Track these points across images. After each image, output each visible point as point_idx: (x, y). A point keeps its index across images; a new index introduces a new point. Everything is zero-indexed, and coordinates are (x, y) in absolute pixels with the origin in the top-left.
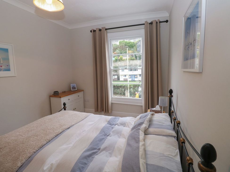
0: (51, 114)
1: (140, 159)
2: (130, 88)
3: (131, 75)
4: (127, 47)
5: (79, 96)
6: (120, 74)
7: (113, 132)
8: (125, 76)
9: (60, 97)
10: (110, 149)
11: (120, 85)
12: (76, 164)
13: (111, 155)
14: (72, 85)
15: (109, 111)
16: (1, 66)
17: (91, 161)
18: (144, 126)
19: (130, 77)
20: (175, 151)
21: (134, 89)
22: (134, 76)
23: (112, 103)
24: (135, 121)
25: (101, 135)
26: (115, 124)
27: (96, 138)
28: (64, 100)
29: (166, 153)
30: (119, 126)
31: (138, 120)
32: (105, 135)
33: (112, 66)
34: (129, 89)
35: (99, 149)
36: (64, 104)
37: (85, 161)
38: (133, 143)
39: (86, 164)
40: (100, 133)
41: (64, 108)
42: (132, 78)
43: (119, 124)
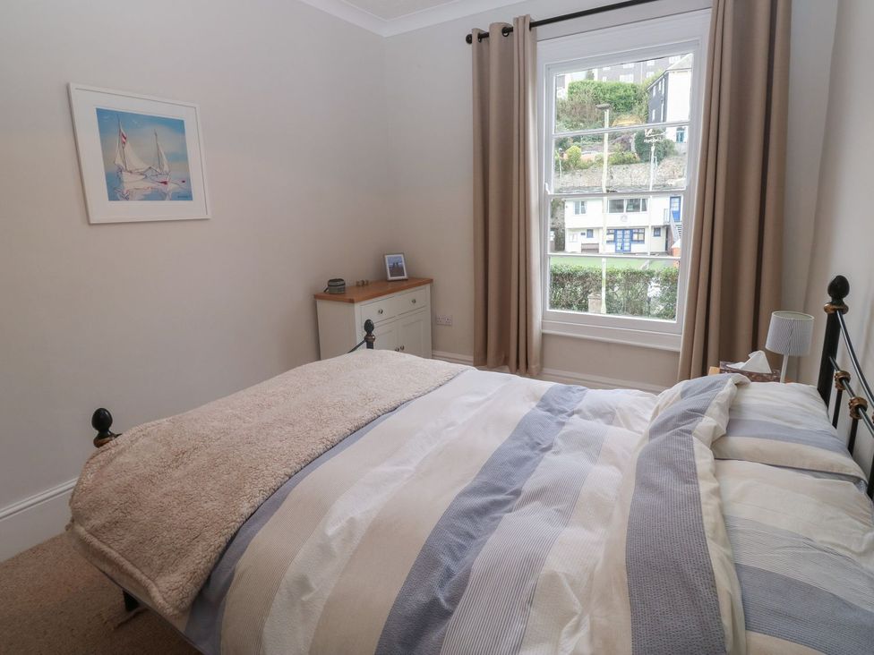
0: (319, 358)
1: (709, 542)
2: (611, 283)
3: (616, 230)
4: (605, 108)
5: (414, 301)
6: (567, 226)
7: (566, 437)
8: (590, 232)
9: (352, 301)
10: (560, 496)
11: (565, 270)
12: (437, 530)
13: (565, 517)
14: (389, 260)
15: (533, 367)
16: (165, 183)
17: (493, 529)
18: (708, 423)
19: (612, 237)
20: (863, 535)
21: (627, 287)
22: (628, 232)
23: (543, 335)
24: (658, 408)
25: (518, 443)
26: (570, 411)
27: (499, 453)
28: (364, 310)
29: (822, 538)
30: (585, 417)
31: (674, 402)
32: (533, 448)
33: (549, 184)
34: (604, 289)
35: (517, 493)
36: (369, 326)
37: (467, 526)
38: (664, 479)
39: (472, 537)
40: (513, 438)
41: (366, 339)
42: (619, 244)
43: (588, 414)
